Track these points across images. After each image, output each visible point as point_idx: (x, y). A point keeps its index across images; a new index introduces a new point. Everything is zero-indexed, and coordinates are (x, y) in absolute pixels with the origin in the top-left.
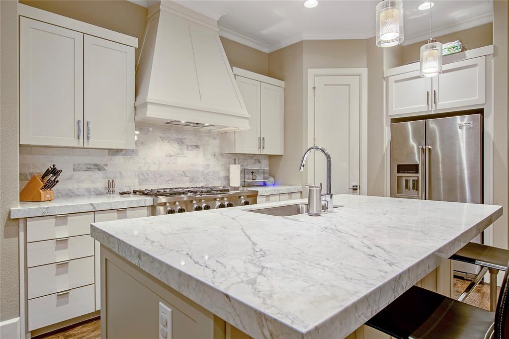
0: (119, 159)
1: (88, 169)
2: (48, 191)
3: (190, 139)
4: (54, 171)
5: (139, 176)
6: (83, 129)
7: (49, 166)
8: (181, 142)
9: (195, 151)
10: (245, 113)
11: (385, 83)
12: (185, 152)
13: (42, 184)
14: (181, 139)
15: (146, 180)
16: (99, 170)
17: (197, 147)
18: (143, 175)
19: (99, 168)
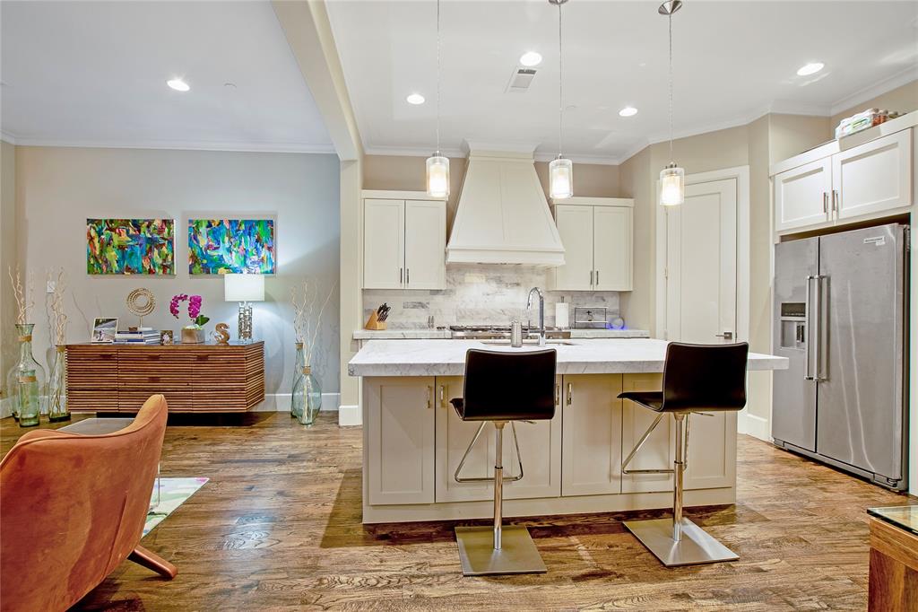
0: (439, 298)
1: (414, 307)
2: (381, 322)
3: (510, 277)
4: (384, 309)
5: (456, 314)
6: (404, 275)
7: (381, 304)
8: (499, 281)
9: (516, 289)
10: (560, 247)
11: (771, 184)
12: (504, 290)
13: (378, 317)
14: (500, 277)
15: (463, 317)
16: (423, 307)
17: (518, 284)
18: (461, 312)
19: (422, 305)
